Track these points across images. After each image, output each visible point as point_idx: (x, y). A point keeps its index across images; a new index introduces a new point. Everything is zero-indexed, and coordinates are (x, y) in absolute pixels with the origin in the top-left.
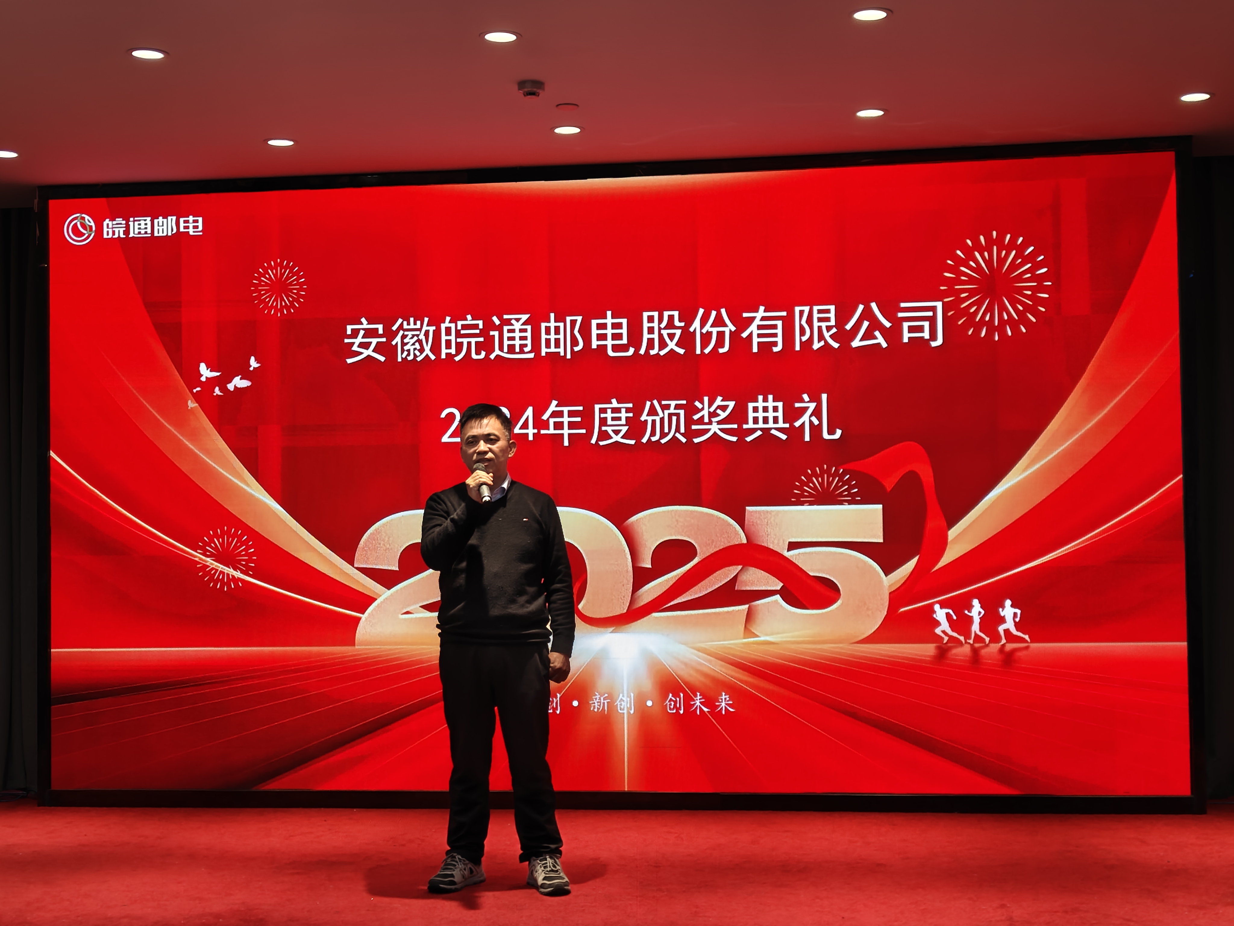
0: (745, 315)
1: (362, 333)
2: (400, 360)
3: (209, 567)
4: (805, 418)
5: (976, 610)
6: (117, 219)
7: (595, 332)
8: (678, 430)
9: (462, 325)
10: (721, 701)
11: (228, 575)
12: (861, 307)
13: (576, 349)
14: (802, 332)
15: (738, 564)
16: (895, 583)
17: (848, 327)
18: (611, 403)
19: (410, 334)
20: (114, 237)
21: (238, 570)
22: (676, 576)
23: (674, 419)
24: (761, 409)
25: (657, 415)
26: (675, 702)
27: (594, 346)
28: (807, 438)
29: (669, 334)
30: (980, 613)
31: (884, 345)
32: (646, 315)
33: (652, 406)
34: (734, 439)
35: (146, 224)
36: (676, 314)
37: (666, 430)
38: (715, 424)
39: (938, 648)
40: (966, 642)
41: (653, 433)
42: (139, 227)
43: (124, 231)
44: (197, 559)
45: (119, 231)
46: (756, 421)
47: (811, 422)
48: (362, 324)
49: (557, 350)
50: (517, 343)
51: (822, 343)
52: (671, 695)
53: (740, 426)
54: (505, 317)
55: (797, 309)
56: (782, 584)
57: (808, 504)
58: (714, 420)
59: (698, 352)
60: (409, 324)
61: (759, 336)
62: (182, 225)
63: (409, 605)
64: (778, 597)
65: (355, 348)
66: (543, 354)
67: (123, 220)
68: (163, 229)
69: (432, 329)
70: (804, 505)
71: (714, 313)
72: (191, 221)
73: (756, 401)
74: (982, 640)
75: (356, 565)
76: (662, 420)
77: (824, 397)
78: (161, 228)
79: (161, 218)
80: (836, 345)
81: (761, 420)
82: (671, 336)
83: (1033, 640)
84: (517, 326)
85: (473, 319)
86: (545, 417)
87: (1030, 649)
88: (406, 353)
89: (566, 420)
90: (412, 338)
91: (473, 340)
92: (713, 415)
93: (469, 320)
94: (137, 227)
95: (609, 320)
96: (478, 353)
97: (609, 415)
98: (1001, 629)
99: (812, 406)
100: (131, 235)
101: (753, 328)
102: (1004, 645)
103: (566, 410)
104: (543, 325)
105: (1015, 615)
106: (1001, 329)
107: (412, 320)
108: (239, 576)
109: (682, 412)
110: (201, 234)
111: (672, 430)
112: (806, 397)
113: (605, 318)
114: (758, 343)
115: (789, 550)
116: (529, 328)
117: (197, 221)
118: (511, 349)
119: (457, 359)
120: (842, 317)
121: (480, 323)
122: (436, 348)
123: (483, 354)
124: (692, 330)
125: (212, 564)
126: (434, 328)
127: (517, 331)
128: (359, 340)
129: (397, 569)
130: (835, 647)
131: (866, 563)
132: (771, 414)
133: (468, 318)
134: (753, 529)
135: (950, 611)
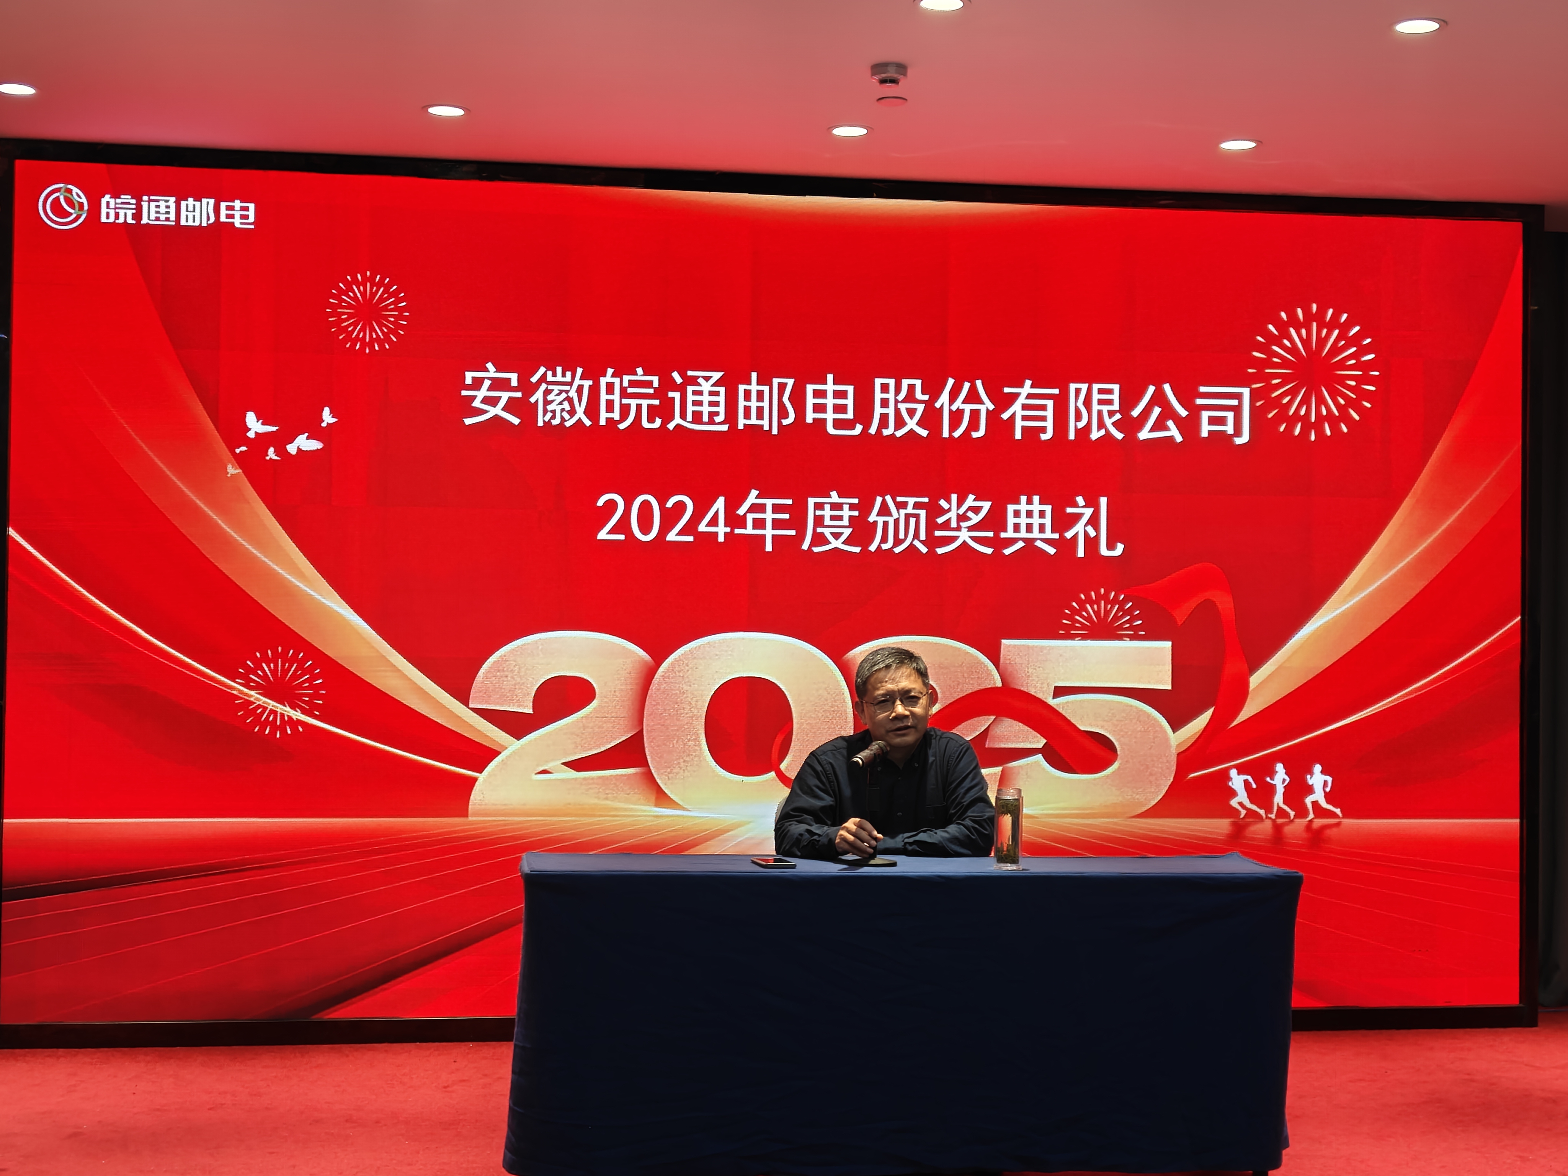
0: (1007, 390)
1: (487, 383)
2: (540, 423)
3: (255, 703)
4: (1079, 529)
5: (1280, 777)
6: (122, 196)
7: (810, 401)
8: (916, 536)
9: (630, 381)
11: (282, 715)
12: (1151, 389)
13: (785, 422)
14: (1078, 417)
15: (990, 714)
16: (1184, 741)
17: (1135, 413)
18: (830, 497)
19: (556, 389)
20: (117, 221)
21: (298, 710)
23: (913, 521)
24: (1023, 514)
25: (890, 515)
27: (809, 419)
28: (1081, 553)
29: (908, 410)
30: (1284, 780)
31: (1179, 438)
32: (878, 382)
33: (884, 504)
34: (989, 551)
35: (168, 207)
36: (918, 383)
37: (902, 536)
38: (964, 530)
39: (1234, 824)
40: (1267, 817)
41: (884, 539)
42: (157, 210)
43: (133, 214)
44: (235, 692)
45: (126, 214)
46: (1017, 528)
47: (1086, 534)
48: (487, 370)
49: (759, 422)
50: (706, 409)
51: (1102, 432)
53: (997, 535)
54: (690, 373)
55: (1073, 387)
56: (1044, 741)
57: (1080, 638)
58: (964, 525)
59: (946, 434)
60: (554, 375)
61: (1025, 418)
62: (223, 212)
63: (547, 762)
64: (1040, 757)
65: (477, 404)
66: (741, 426)
67: (132, 198)
68: (194, 216)
69: (587, 384)
70: (1074, 640)
71: (967, 386)
72: (237, 207)
73: (1017, 502)
74: (1287, 815)
75: (471, 706)
76: (897, 522)
77: (1103, 501)
78: (190, 215)
79: (191, 200)
80: (1119, 436)
81: (1023, 528)
82: (911, 412)
83: (1345, 815)
84: (706, 387)
85: (645, 374)
86: (741, 511)
87: (1342, 827)
88: (549, 415)
89: (769, 516)
90: (558, 394)
91: (645, 403)
92: (962, 518)
93: (640, 373)
94: (153, 209)
95: (830, 386)
96: (651, 420)
97: (827, 512)
98: (1309, 800)
99: (1088, 512)
100: (145, 221)
101: (1016, 408)
102: (1311, 821)
103: (769, 503)
104: (742, 388)
105: (1325, 783)
106: (1318, 426)
107: (559, 370)
108: (299, 718)
109: (923, 513)
110: (252, 227)
111: (909, 536)
112: (1080, 500)
113: (825, 382)
114: (1023, 427)
115: (1054, 697)
116: (722, 390)
117: (246, 209)
118: (697, 417)
119: (622, 426)
120: (1129, 400)
121: (655, 380)
122: (592, 410)
123: (658, 423)
124: (938, 405)
125: (258, 700)
126: (590, 382)
127: (706, 393)
128: (483, 392)
129: (531, 712)
130: (1108, 823)
131: (1149, 715)
132: (1036, 521)
133: (638, 372)
134: (1010, 669)
135: (1250, 778)
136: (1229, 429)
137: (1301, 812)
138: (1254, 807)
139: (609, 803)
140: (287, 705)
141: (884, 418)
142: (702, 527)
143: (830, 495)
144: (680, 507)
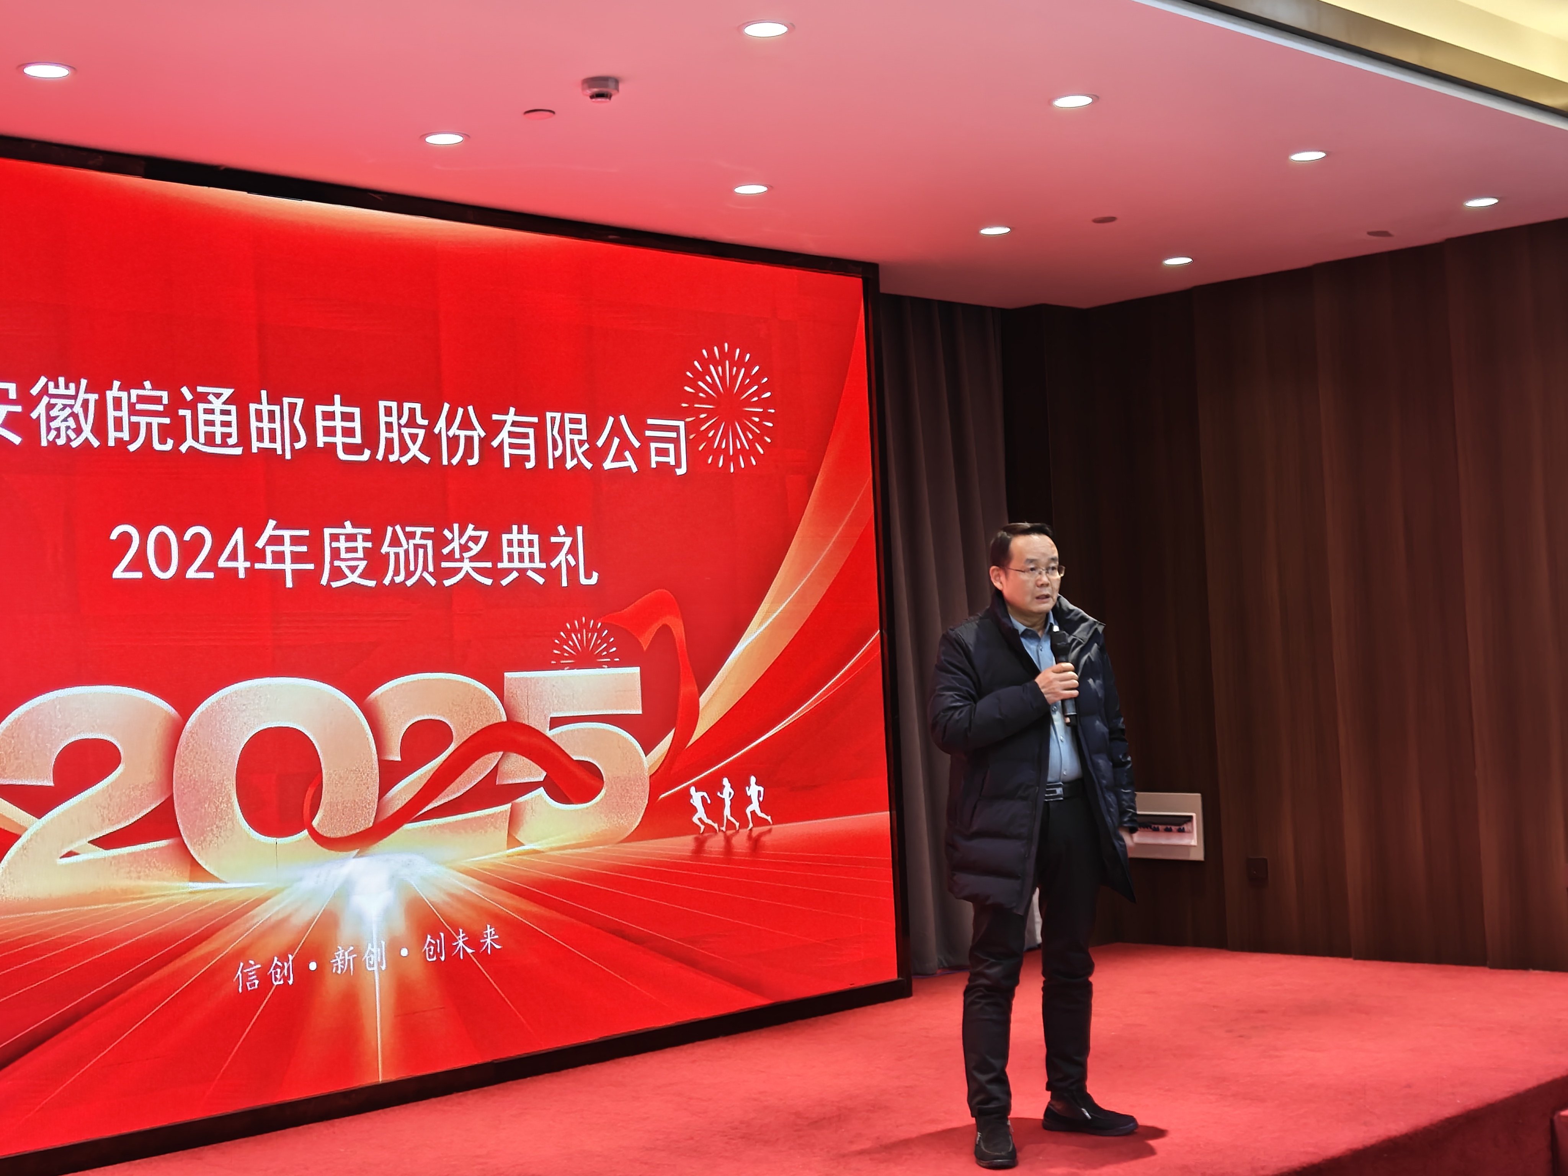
0: (495, 417)
2: (44, 443)
4: (561, 557)
5: (727, 792)
7: (320, 424)
8: (425, 568)
9: (138, 396)
10: (485, 936)
12: (611, 420)
13: (298, 446)
14: (555, 446)
15: (498, 750)
16: (654, 764)
17: (600, 443)
18: (344, 527)
19: (60, 402)
22: (430, 771)
23: (421, 551)
24: (515, 543)
25: (401, 545)
26: (435, 946)
27: (320, 444)
28: (565, 583)
29: (411, 435)
30: (730, 794)
31: (635, 469)
32: (382, 404)
33: (395, 533)
34: (488, 582)
36: (418, 406)
37: (412, 568)
38: (466, 561)
39: (697, 839)
40: (719, 830)
41: (397, 572)
46: (511, 559)
47: (567, 561)
49: (272, 446)
50: (218, 430)
51: (575, 462)
52: (429, 937)
53: (494, 565)
54: (200, 389)
55: (549, 415)
56: (545, 774)
57: (568, 668)
58: (466, 555)
59: (445, 462)
60: (57, 386)
61: (512, 446)
63: (72, 842)
64: (541, 791)
66: (254, 450)
69: (93, 397)
70: (564, 669)
71: (460, 411)
73: (510, 531)
74: (733, 826)
76: (407, 552)
77: (580, 529)
80: (588, 465)
81: (516, 558)
82: (414, 438)
83: (775, 822)
84: (217, 405)
85: (154, 388)
86: (260, 544)
87: (773, 832)
88: (53, 434)
89: (287, 548)
90: (62, 409)
91: (155, 421)
92: (464, 548)
93: (148, 388)
95: (338, 408)
96: (162, 441)
97: (342, 544)
98: (748, 811)
99: (568, 541)
101: (504, 435)
102: (751, 830)
103: (287, 534)
104: (253, 407)
105: (759, 792)
106: (735, 459)
107: (61, 380)
109: (429, 543)
111: (419, 569)
112: (561, 529)
113: (333, 404)
114: (510, 455)
115: (551, 728)
116: (233, 408)
118: (210, 439)
119: (132, 448)
120: (594, 431)
121: (164, 395)
122: (100, 429)
124: (436, 431)
126: (96, 396)
127: (217, 412)
129: (52, 784)
130: (604, 850)
131: (626, 740)
132: (526, 550)
133: (145, 385)
134: (513, 702)
135: (705, 794)
136: (671, 460)
137: (744, 823)
138: (710, 822)
139: (142, 883)
141: (389, 442)
142: (222, 563)
143: (344, 525)
144: (199, 539)
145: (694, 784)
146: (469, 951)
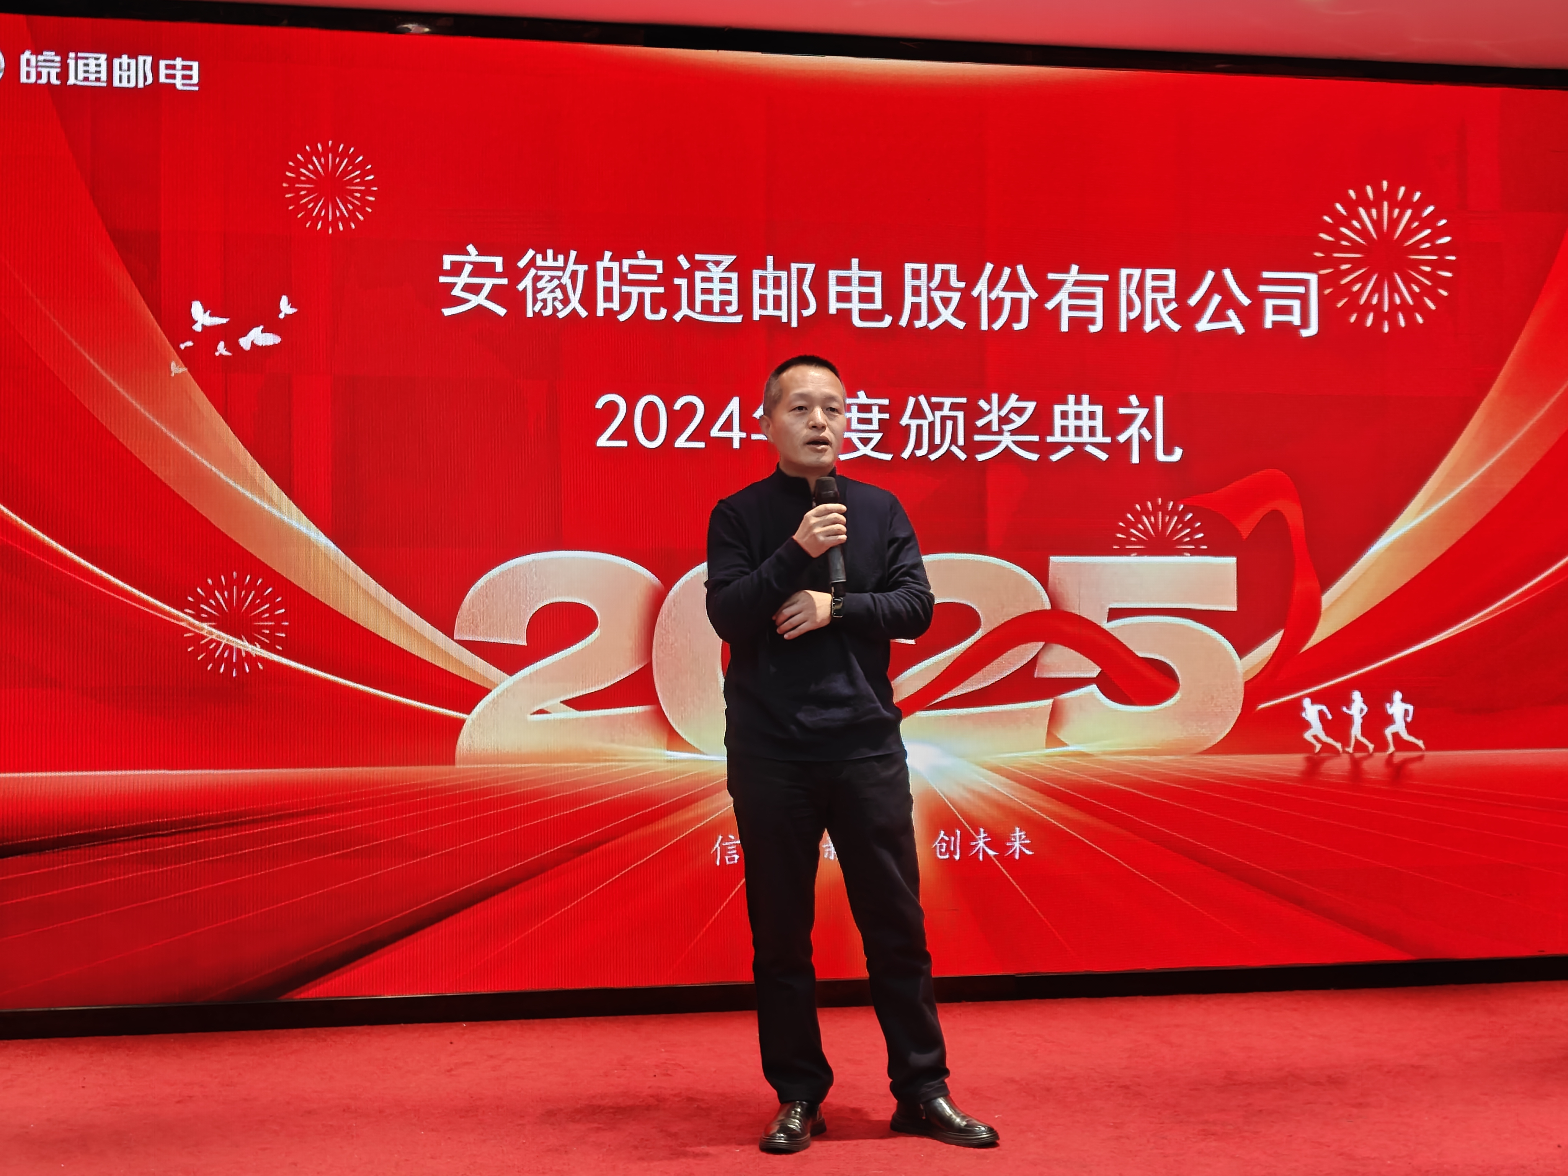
0: (1051, 276)
1: (468, 268)
2: (530, 314)
3: (206, 637)
4: (1133, 431)
5: (1357, 707)
6: (45, 53)
7: (833, 289)
8: (954, 441)
9: (631, 266)
10: (1013, 839)
11: (239, 651)
12: (1210, 275)
13: (806, 313)
14: (1130, 306)
15: (1039, 640)
16: (1252, 669)
17: (1193, 301)
18: (857, 397)
19: (547, 274)
20: (39, 82)
21: (257, 644)
22: (950, 657)
23: (949, 424)
24: (1071, 415)
25: (924, 417)
26: (948, 843)
27: (832, 310)
28: (1135, 459)
29: (942, 299)
30: (1362, 710)
31: (1240, 330)
32: (909, 267)
33: (917, 404)
34: (1034, 457)
35: (98, 65)
36: (953, 268)
37: (938, 441)
38: (1007, 435)
39: (1309, 760)
40: (1344, 751)
41: (918, 445)
42: (86, 68)
43: (57, 73)
44: (184, 624)
45: (49, 74)
46: (1064, 431)
47: (1141, 437)
48: (467, 253)
49: (777, 313)
50: (716, 299)
51: (1157, 323)
52: (942, 832)
53: (1043, 438)
54: (698, 257)
55: (1124, 272)
56: (1098, 670)
57: (1136, 554)
58: (1006, 428)
59: (984, 326)
60: (545, 259)
61: (1072, 308)
62: (163, 72)
63: (544, 700)
64: (1094, 688)
65: (457, 292)
66: (756, 318)
67: (56, 55)
68: (129, 77)
69: (582, 269)
70: (1130, 556)
71: (1007, 271)
72: (179, 67)
73: (1065, 402)
74: (1364, 748)
75: (456, 637)
76: (932, 425)
77: (1159, 400)
78: (125, 75)
79: (125, 57)
80: (1175, 327)
81: (1072, 431)
82: (946, 302)
83: (1429, 747)
84: (716, 273)
85: (648, 258)
87: (1425, 760)
88: (539, 305)
90: (550, 281)
91: (648, 291)
92: (1004, 420)
93: (641, 259)
94: (81, 68)
95: (855, 272)
96: (655, 310)
97: (855, 415)
98: (1389, 732)
99: (1143, 413)
100: (71, 81)
101: (1062, 297)
102: (1392, 755)
104: (757, 274)
105: (1406, 711)
106: (1391, 315)
107: (550, 253)
108: (257, 653)
109: (960, 415)
110: (197, 88)
111: (946, 441)
112: (1134, 400)
113: (849, 268)
114: (1070, 318)
115: (1110, 619)
116: (734, 276)
117: (190, 68)
118: (707, 307)
119: (622, 318)
120: (1185, 288)
121: (659, 264)
122: (588, 299)
123: (663, 314)
124: (975, 293)
125: (211, 633)
126: (586, 267)
127: (716, 280)
128: (464, 278)
129: (525, 643)
130: (1172, 760)
131: (1213, 640)
132: (1085, 423)
133: (639, 255)
134: (1060, 589)
135: (1324, 708)
136: (1296, 319)
137: (1381, 745)
138: (1330, 740)
139: (615, 746)
140: (244, 639)
141: (916, 308)
142: (715, 432)
143: (857, 395)
144: (690, 409)
145: (1308, 695)
146: (991, 853)
